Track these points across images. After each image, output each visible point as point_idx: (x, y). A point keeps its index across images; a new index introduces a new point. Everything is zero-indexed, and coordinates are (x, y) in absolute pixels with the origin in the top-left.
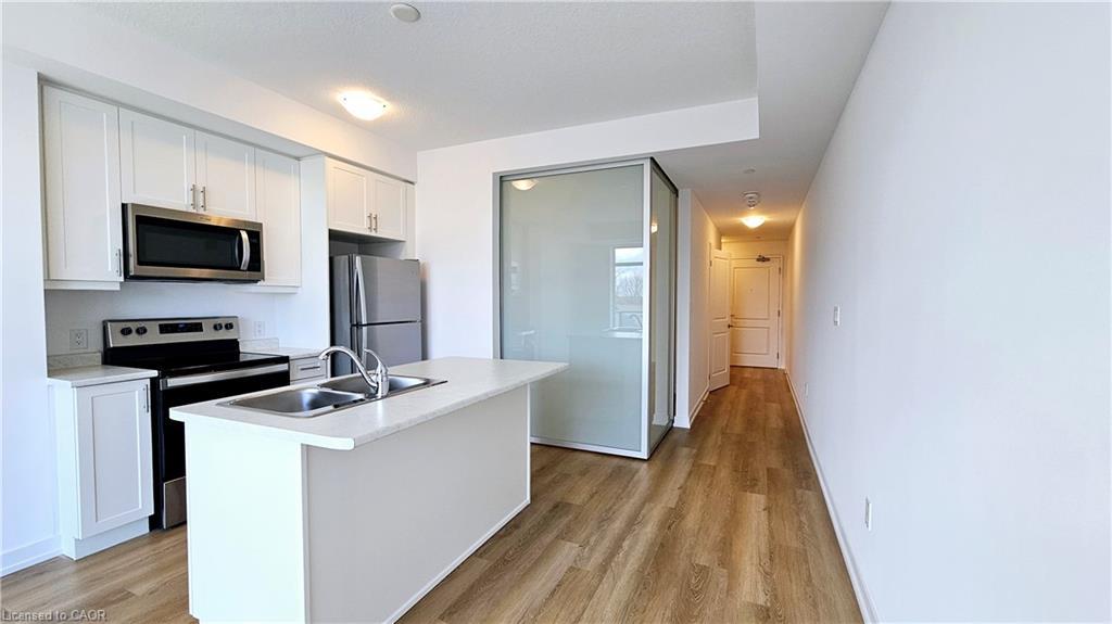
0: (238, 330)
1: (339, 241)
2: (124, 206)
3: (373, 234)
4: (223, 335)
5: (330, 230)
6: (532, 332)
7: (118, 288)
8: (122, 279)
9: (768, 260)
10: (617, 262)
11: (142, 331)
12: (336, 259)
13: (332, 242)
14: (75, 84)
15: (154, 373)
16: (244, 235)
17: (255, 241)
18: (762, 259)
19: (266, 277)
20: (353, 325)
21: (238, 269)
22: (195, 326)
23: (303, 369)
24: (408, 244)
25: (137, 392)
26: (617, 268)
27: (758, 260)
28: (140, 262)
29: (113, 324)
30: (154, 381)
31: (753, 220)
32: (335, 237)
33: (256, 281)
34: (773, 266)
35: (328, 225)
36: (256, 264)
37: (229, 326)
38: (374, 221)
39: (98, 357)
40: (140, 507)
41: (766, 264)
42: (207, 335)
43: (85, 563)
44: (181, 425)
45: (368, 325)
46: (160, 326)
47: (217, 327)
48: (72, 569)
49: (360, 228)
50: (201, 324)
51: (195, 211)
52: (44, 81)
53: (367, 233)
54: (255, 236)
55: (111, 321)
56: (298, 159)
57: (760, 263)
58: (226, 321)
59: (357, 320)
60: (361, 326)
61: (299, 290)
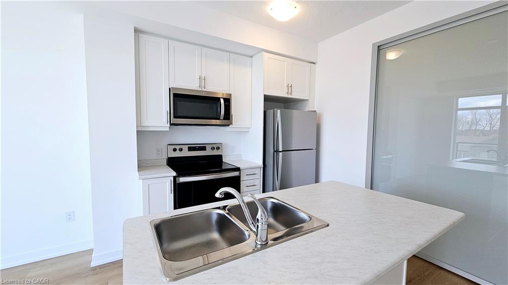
0: (222, 150)
1: (270, 101)
2: (170, 89)
3: (290, 96)
4: (216, 153)
5: (264, 95)
6: (390, 156)
7: (168, 130)
8: (169, 125)
10: (459, 107)
11: (181, 150)
12: (268, 112)
13: (266, 102)
15: (174, 174)
16: (222, 101)
17: (227, 103)
19: (233, 123)
20: (275, 151)
21: (219, 119)
22: (203, 148)
23: (247, 175)
24: (310, 102)
25: (167, 183)
26: (459, 112)
28: (175, 117)
30: (174, 178)
32: (267, 99)
33: (228, 125)
35: (264, 92)
36: (228, 116)
37: (218, 148)
38: (290, 88)
39: (165, 162)
42: (208, 152)
45: (283, 151)
46: (189, 147)
47: (213, 149)
49: (282, 93)
50: (205, 147)
51: (200, 89)
52: (137, 31)
53: (286, 96)
54: (228, 101)
55: (169, 145)
56: (251, 57)
58: (217, 146)
59: (277, 148)
60: (278, 152)
61: (250, 130)
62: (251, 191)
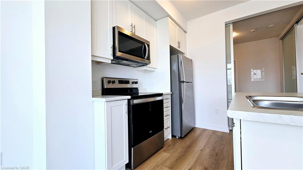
0: (139, 84)
2: (113, 28)
3: (178, 49)
4: (135, 86)
5: (170, 46)
7: (110, 62)
8: (112, 58)
11: (114, 82)
15: (129, 97)
16: (146, 45)
19: (151, 63)
20: (180, 82)
21: (144, 58)
23: (165, 99)
25: (124, 105)
29: (106, 78)
30: (129, 100)
35: (169, 43)
37: (136, 83)
39: (100, 92)
40: (125, 159)
46: (119, 81)
50: (129, 81)
54: (148, 46)
55: (105, 78)
56: (156, 21)
58: (136, 81)
59: (182, 80)
60: (183, 82)
61: (156, 70)
62: (167, 111)
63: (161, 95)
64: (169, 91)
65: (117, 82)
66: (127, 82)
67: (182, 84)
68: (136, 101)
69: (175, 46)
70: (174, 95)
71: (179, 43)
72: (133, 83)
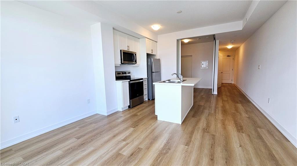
2: (121, 50)
3: (152, 54)
4: (129, 75)
5: (147, 53)
7: (120, 66)
8: (121, 64)
9: (230, 56)
12: (148, 59)
14: (117, 29)
15: (129, 80)
16: (134, 55)
18: (228, 56)
19: (137, 63)
23: (144, 81)
24: (156, 56)
25: (127, 84)
27: (227, 56)
28: (124, 61)
29: (117, 72)
30: (129, 82)
31: (230, 47)
33: (135, 64)
34: (231, 58)
36: (136, 60)
37: (130, 73)
40: (128, 104)
41: (229, 57)
43: (124, 112)
44: (154, 85)
48: (122, 113)
51: (128, 50)
52: (113, 29)
54: (136, 55)
56: (139, 39)
57: (228, 57)
58: (129, 72)
59: (153, 71)
60: (153, 72)
61: (140, 66)
62: (145, 87)
63: (142, 79)
64: (146, 77)
65: (121, 73)
66: (126, 73)
67: (153, 73)
68: (132, 82)
69: (150, 53)
70: (149, 79)
71: (152, 50)
72: (128, 73)
